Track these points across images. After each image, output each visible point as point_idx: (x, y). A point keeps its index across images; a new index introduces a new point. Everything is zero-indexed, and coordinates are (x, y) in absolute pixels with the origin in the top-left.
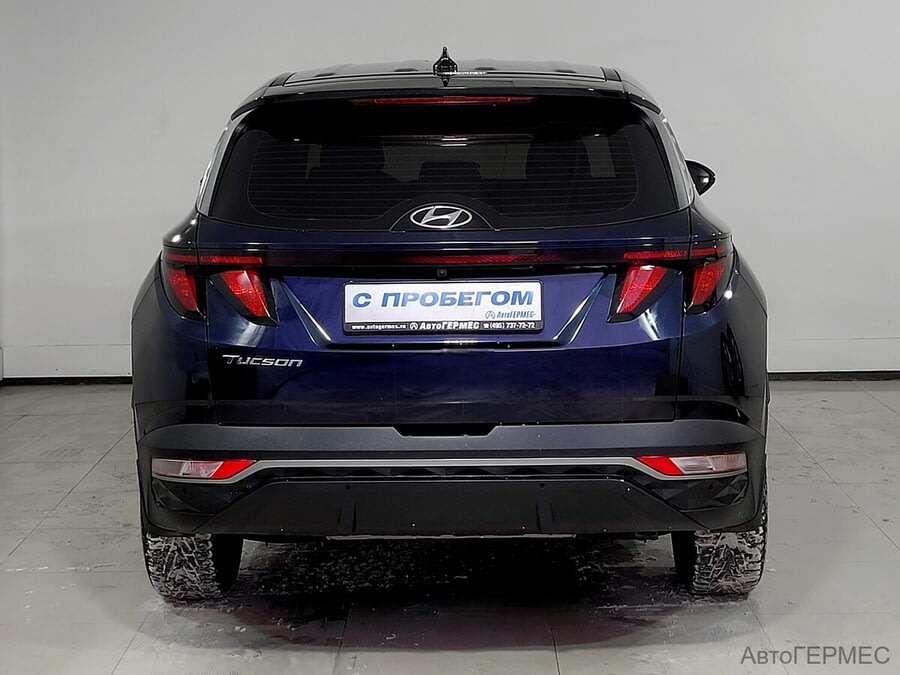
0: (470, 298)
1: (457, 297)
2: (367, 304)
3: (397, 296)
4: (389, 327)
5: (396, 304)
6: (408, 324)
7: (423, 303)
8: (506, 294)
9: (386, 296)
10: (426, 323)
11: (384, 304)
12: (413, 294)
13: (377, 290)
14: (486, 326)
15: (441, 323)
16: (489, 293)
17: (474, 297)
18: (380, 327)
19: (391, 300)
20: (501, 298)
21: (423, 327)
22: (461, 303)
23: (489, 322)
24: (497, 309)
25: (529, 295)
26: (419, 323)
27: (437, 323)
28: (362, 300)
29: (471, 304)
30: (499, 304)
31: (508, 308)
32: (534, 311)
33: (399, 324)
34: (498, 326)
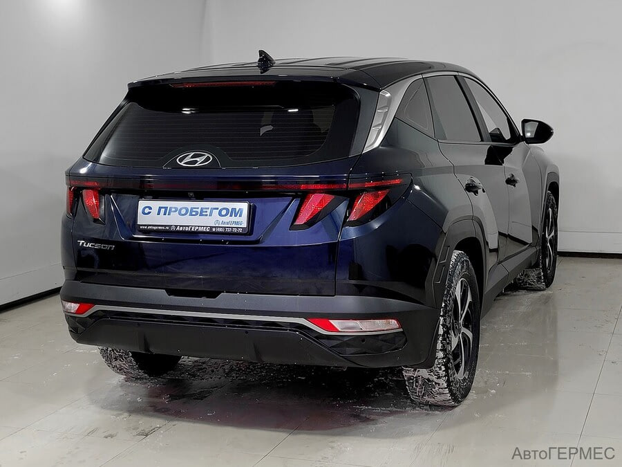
0: (206, 212)
1: (199, 210)
2: (150, 213)
3: (166, 208)
4: (160, 228)
5: (165, 214)
6: (170, 226)
7: (180, 214)
8: (227, 210)
9: (160, 208)
10: (180, 226)
11: (158, 214)
12: (175, 208)
13: (156, 204)
14: (214, 230)
15: (188, 226)
16: (218, 209)
17: (209, 211)
18: (155, 228)
19: (163, 210)
20: (224, 212)
21: (178, 228)
22: (201, 215)
23: (215, 227)
24: (221, 219)
25: (241, 210)
26: (176, 226)
27: (186, 226)
28: (147, 210)
29: (207, 215)
30: (223, 216)
31: (227, 219)
32: (242, 221)
33: (165, 226)
34: (221, 230)
